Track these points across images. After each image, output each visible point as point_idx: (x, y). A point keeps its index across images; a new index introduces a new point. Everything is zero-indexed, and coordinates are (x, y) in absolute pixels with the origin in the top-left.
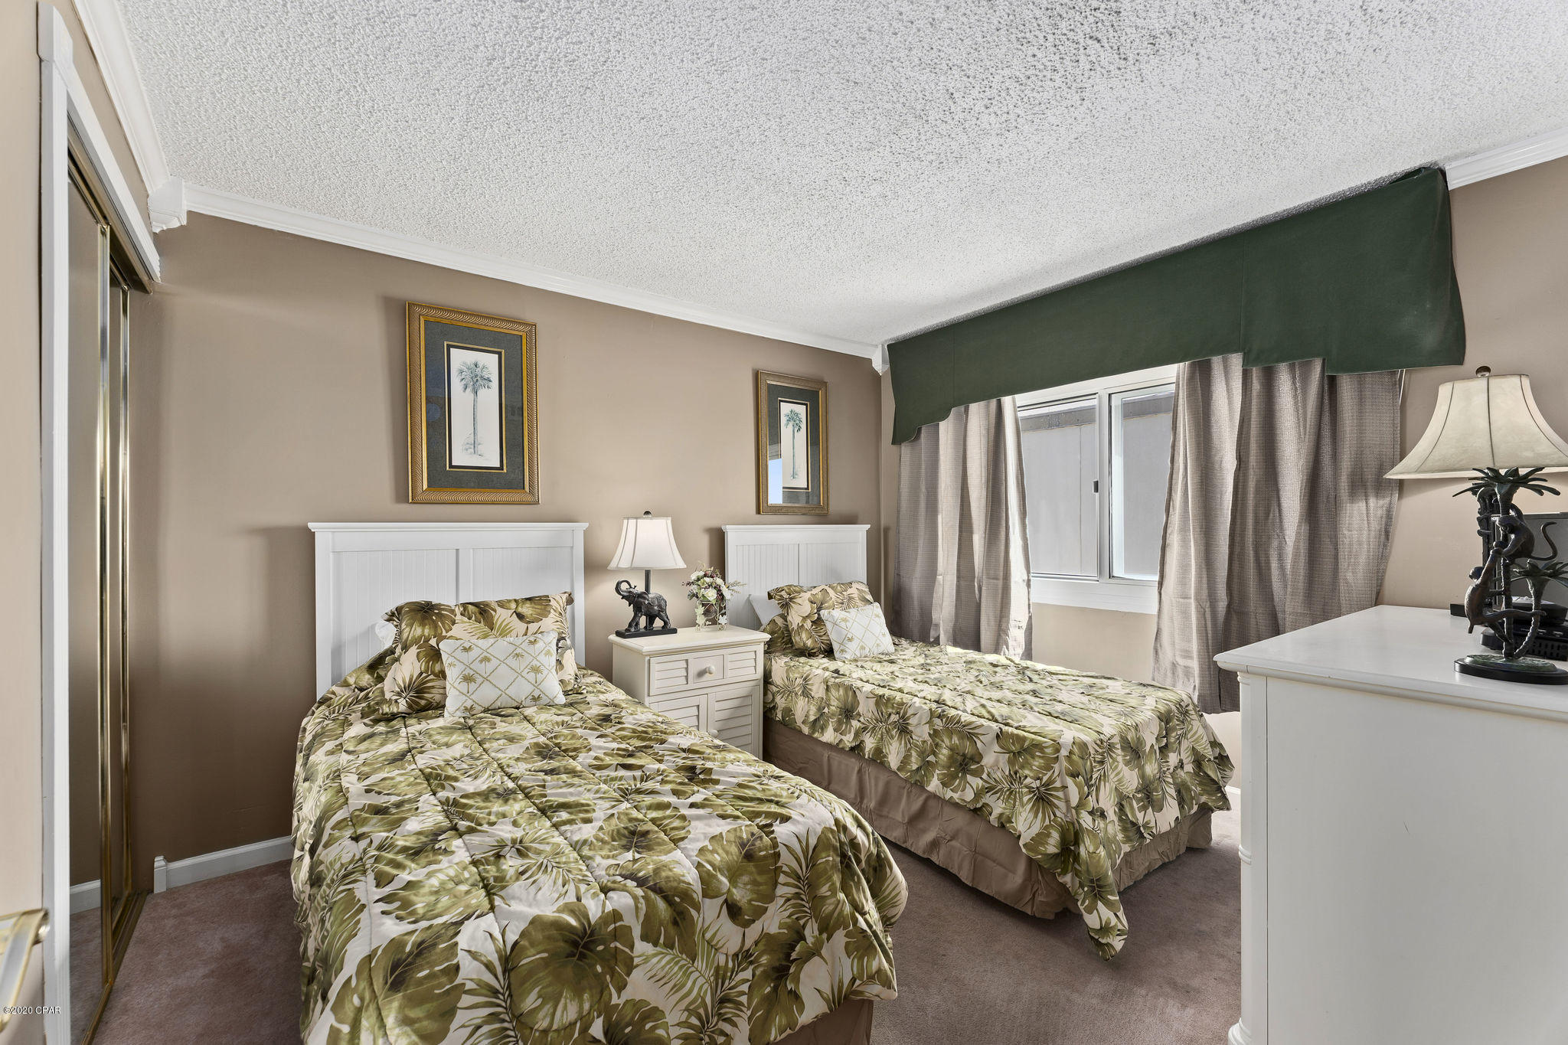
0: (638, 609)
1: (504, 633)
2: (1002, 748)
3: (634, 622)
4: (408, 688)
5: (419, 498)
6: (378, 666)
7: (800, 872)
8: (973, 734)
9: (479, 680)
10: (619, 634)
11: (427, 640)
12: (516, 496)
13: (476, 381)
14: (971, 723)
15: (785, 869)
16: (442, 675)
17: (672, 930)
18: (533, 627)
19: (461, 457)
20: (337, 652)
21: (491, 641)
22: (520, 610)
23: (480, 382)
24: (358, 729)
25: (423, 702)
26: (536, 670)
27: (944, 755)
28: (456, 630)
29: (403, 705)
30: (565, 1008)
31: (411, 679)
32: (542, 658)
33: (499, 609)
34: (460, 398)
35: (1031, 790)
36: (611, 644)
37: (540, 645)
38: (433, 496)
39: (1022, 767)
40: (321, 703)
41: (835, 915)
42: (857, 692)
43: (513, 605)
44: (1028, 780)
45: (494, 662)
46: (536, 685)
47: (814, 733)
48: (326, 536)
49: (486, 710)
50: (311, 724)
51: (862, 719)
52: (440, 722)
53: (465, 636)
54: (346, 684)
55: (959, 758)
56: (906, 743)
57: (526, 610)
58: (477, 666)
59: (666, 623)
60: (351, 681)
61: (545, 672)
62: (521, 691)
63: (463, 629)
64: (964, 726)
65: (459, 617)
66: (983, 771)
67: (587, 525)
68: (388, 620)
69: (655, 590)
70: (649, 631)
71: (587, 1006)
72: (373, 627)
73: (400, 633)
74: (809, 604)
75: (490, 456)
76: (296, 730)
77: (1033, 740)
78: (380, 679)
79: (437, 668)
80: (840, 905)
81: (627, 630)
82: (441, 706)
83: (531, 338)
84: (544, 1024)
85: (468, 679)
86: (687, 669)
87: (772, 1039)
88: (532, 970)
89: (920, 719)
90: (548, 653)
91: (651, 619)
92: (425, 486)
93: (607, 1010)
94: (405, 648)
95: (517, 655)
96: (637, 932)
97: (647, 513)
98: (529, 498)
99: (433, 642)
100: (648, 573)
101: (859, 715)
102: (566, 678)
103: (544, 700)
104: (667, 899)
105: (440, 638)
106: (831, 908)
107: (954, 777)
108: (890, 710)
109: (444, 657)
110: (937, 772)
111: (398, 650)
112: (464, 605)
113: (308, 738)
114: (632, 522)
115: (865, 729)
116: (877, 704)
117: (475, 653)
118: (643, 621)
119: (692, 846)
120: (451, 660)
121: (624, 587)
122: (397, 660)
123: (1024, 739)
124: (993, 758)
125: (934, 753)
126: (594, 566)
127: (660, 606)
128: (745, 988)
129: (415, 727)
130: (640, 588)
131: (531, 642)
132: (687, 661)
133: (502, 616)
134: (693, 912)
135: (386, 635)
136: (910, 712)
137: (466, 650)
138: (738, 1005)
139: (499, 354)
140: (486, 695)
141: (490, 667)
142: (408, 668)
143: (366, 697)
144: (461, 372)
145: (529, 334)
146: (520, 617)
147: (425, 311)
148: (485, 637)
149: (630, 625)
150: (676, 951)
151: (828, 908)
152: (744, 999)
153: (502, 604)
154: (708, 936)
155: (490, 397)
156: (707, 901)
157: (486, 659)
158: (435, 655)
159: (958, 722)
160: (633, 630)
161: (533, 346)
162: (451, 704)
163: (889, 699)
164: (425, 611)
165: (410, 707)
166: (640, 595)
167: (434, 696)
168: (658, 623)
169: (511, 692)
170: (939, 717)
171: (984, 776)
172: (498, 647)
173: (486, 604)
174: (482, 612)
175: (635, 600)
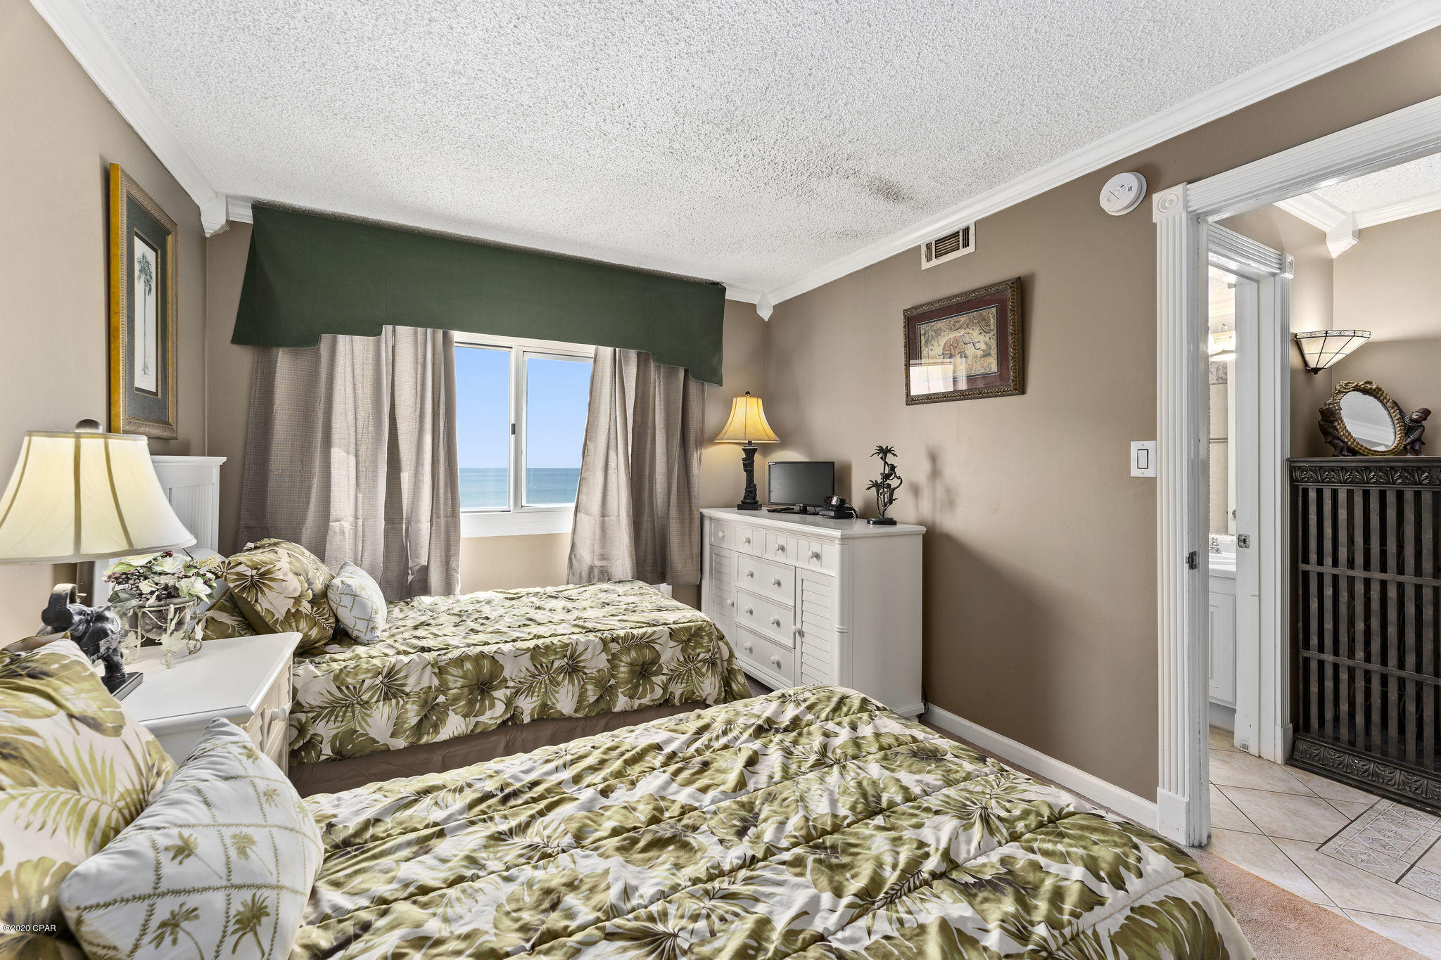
2: (677, 641)
8: (651, 641)
14: (645, 633)
27: (624, 672)
35: (704, 661)
39: (695, 648)
42: (497, 657)
44: (702, 656)
47: (420, 738)
51: (511, 684)
55: (638, 668)
56: (579, 682)
64: (641, 638)
66: (662, 668)
74: (295, 577)
77: (696, 626)
89: (594, 650)
101: (505, 680)
107: (636, 687)
108: (553, 658)
110: (620, 690)
115: (517, 693)
116: (533, 658)
123: (690, 628)
124: (669, 654)
125: (613, 676)
136: (580, 649)
159: (633, 638)
163: (547, 647)
170: (613, 640)
171: (665, 671)
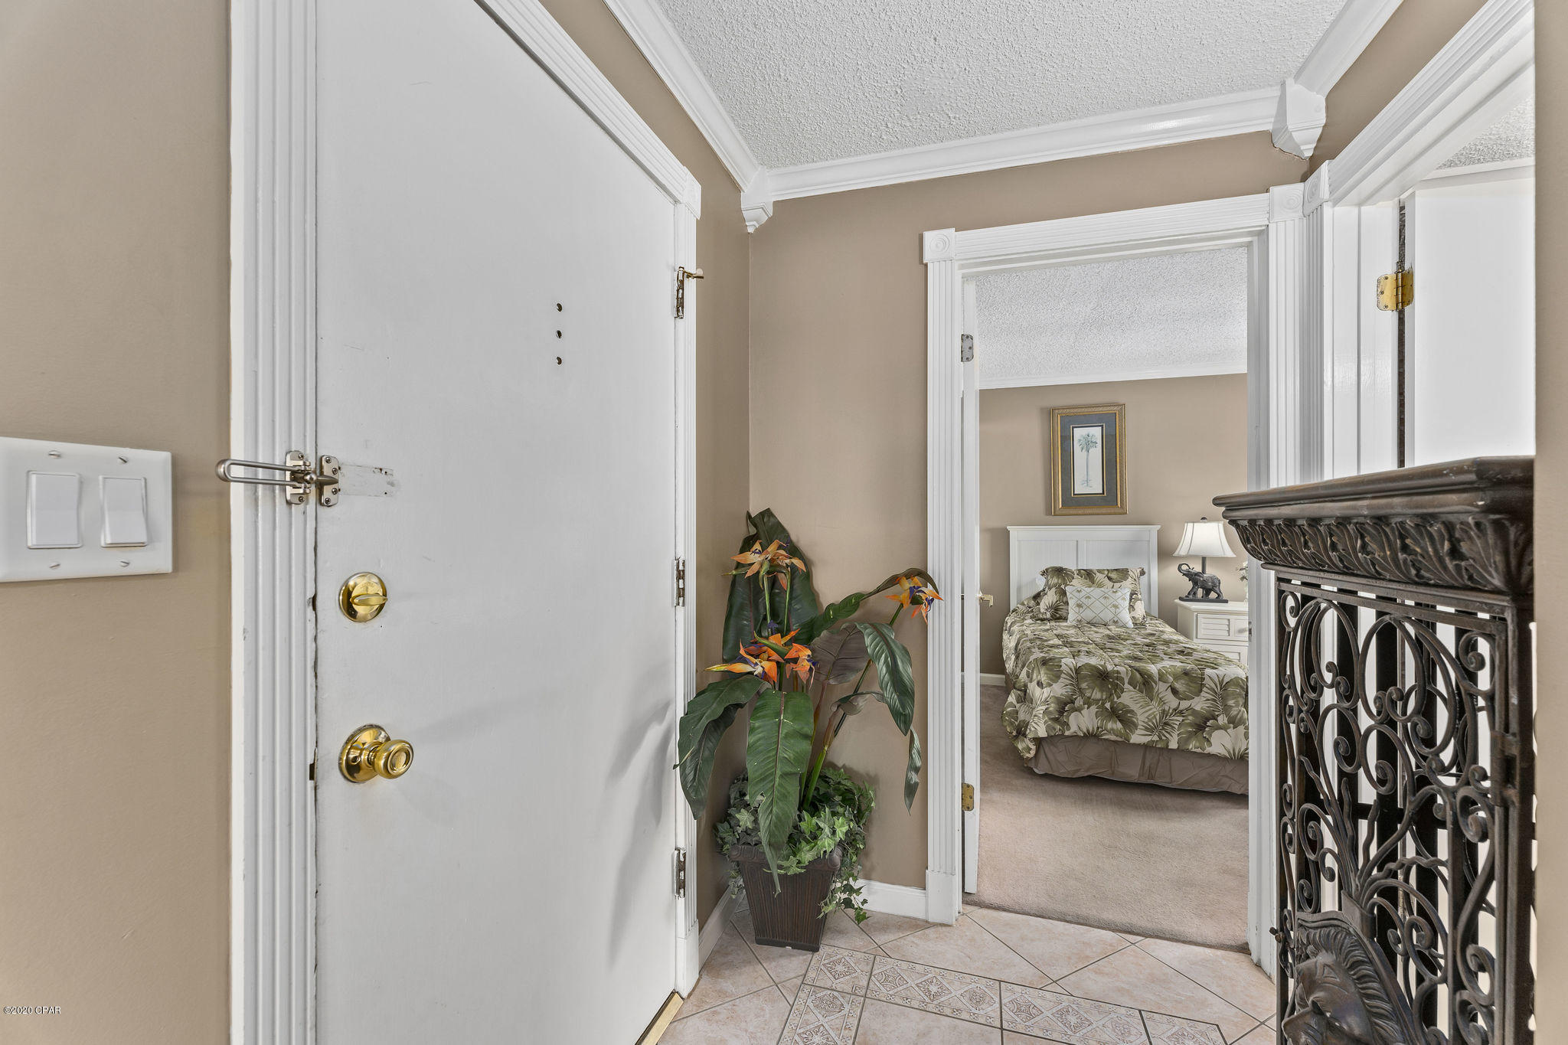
0: (1195, 583)
1: (1100, 586)
3: (1193, 592)
4: (1051, 607)
5: (1057, 513)
6: (1037, 597)
7: (1216, 689)
9: (1085, 607)
10: (1181, 599)
11: (1060, 586)
12: (1112, 510)
13: (1088, 444)
15: (1207, 686)
16: (1067, 603)
17: (1142, 686)
18: (1117, 585)
19: (1080, 488)
20: (1019, 589)
21: (1092, 589)
22: (1110, 575)
23: (1091, 444)
24: (1029, 621)
25: (1058, 616)
26: (1116, 607)
28: (1074, 582)
29: (1048, 615)
30: (1096, 693)
31: (1052, 602)
32: (1119, 601)
33: (1098, 574)
34: (1079, 456)
36: (1177, 605)
37: (1119, 594)
38: (1065, 511)
40: (1013, 611)
41: (1239, 717)
43: (1106, 572)
45: (1093, 599)
46: (1116, 615)
48: (1015, 532)
49: (1088, 623)
50: (1009, 620)
52: (1065, 624)
53: (1079, 585)
54: (1023, 604)
57: (1113, 575)
58: (1083, 600)
59: (1219, 595)
60: (1026, 603)
61: (1121, 609)
62: (1107, 616)
63: (1077, 582)
65: (1076, 576)
67: (1159, 526)
68: (1042, 575)
69: (1210, 571)
70: (1205, 599)
71: (1104, 697)
72: (1035, 579)
73: (1048, 581)
75: (1096, 487)
76: (1003, 622)
78: (1038, 604)
79: (1065, 600)
80: (1241, 713)
81: (1186, 597)
82: (1065, 619)
83: (1122, 413)
84: (1089, 695)
85: (1079, 606)
86: (1229, 625)
87: (1190, 748)
88: (1086, 676)
90: (1124, 599)
91: (1207, 591)
92: (1060, 506)
93: (1113, 703)
94: (1050, 589)
95: (1106, 597)
96: (1126, 681)
97: (1203, 518)
98: (1121, 511)
99: (1063, 587)
100: (1204, 559)
102: (1137, 616)
103: (1120, 624)
104: (1140, 674)
105: (1066, 585)
106: (1236, 713)
109: (1068, 594)
111: (1046, 589)
112: (1079, 570)
113: (1009, 624)
114: (1190, 525)
117: (1083, 594)
118: (1200, 592)
119: (1159, 666)
120: (1071, 595)
121: (1184, 567)
122: (1046, 594)
126: (1165, 554)
127: (1213, 582)
128: (1178, 723)
129: (1053, 623)
130: (1198, 569)
131: (1114, 592)
132: (1229, 620)
133: (1099, 577)
134: (1154, 685)
135: (1041, 583)
137: (1079, 591)
138: (1173, 728)
139: (1102, 426)
140: (1088, 615)
141: (1090, 601)
142: (1050, 598)
143: (1032, 611)
144: (1080, 440)
145: (1120, 412)
146: (1110, 579)
147: (1060, 411)
148: (1090, 587)
149: (1189, 594)
150: (1144, 695)
151: (1234, 712)
152: (1176, 727)
153: (1100, 571)
154: (1160, 696)
155: (1096, 453)
156: (1161, 683)
157: (1089, 597)
158: (1064, 593)
160: (1191, 597)
161: (1123, 418)
162: (1071, 617)
164: (1059, 571)
165: (1052, 616)
166: (1197, 574)
167: (1062, 613)
168: (1213, 595)
169: (1101, 615)
172: (1096, 592)
173: (1091, 570)
174: (1089, 575)
175: (1192, 576)
